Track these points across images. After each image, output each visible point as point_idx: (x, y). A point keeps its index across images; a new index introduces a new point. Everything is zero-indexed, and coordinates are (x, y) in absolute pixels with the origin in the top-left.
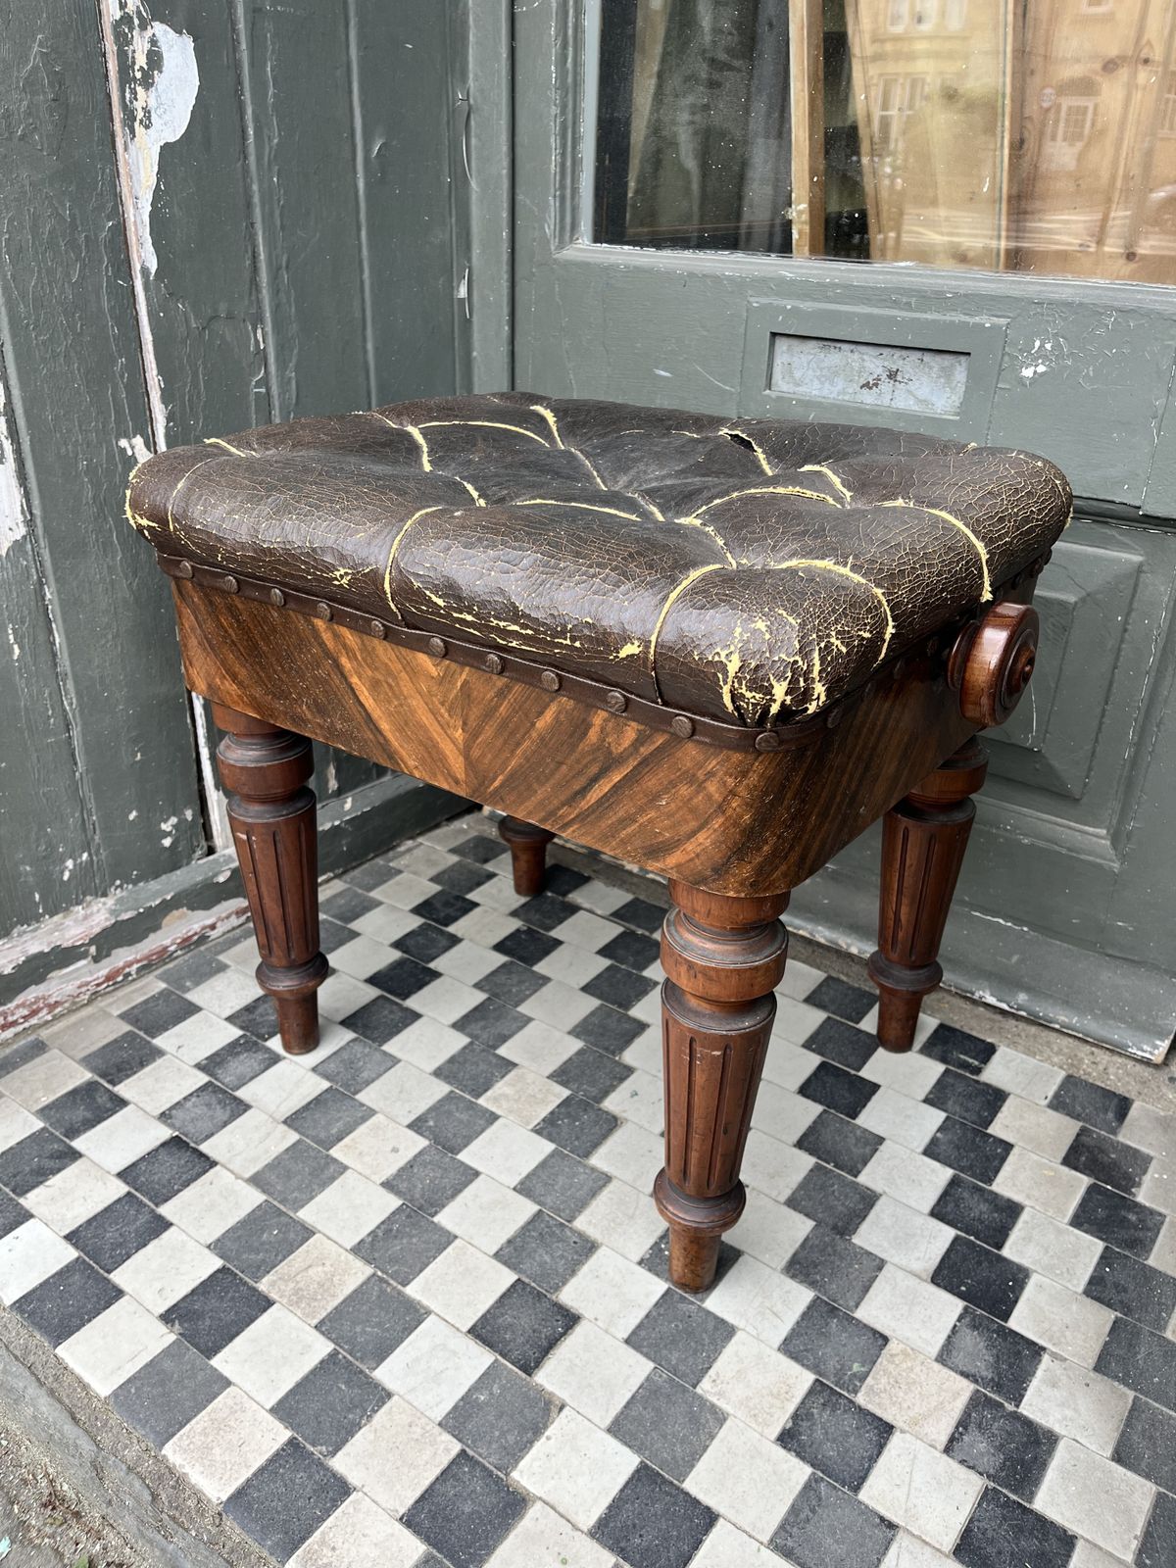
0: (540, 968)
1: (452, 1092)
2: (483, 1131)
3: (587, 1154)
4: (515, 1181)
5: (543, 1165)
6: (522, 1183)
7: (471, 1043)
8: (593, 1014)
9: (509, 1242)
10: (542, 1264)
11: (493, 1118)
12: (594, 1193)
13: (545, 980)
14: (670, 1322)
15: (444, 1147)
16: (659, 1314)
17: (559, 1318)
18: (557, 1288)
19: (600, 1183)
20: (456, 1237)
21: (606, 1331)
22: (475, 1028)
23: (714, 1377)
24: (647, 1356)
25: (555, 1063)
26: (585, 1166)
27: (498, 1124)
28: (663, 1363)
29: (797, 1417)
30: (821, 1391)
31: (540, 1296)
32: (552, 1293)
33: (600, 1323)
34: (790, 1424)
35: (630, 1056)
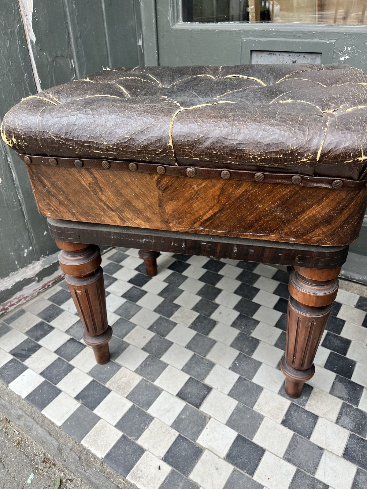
0: (185, 273)
1: (161, 317)
2: (172, 329)
3: (207, 334)
4: (185, 345)
5: (194, 338)
6: (187, 345)
7: (165, 300)
8: (203, 288)
9: (186, 365)
10: (197, 372)
11: (175, 324)
12: (211, 347)
13: (186, 278)
14: (242, 388)
15: (160, 335)
16: (238, 385)
17: (205, 389)
18: (203, 379)
19: (213, 343)
20: (168, 365)
21: (221, 392)
22: (166, 295)
23: (258, 404)
24: (235, 399)
25: (193, 305)
26: (207, 338)
27: (177, 326)
28: (241, 401)
29: (286, 415)
30: (293, 406)
31: (198, 382)
32: (202, 381)
33: (219, 389)
34: (285, 418)
35: (217, 301)
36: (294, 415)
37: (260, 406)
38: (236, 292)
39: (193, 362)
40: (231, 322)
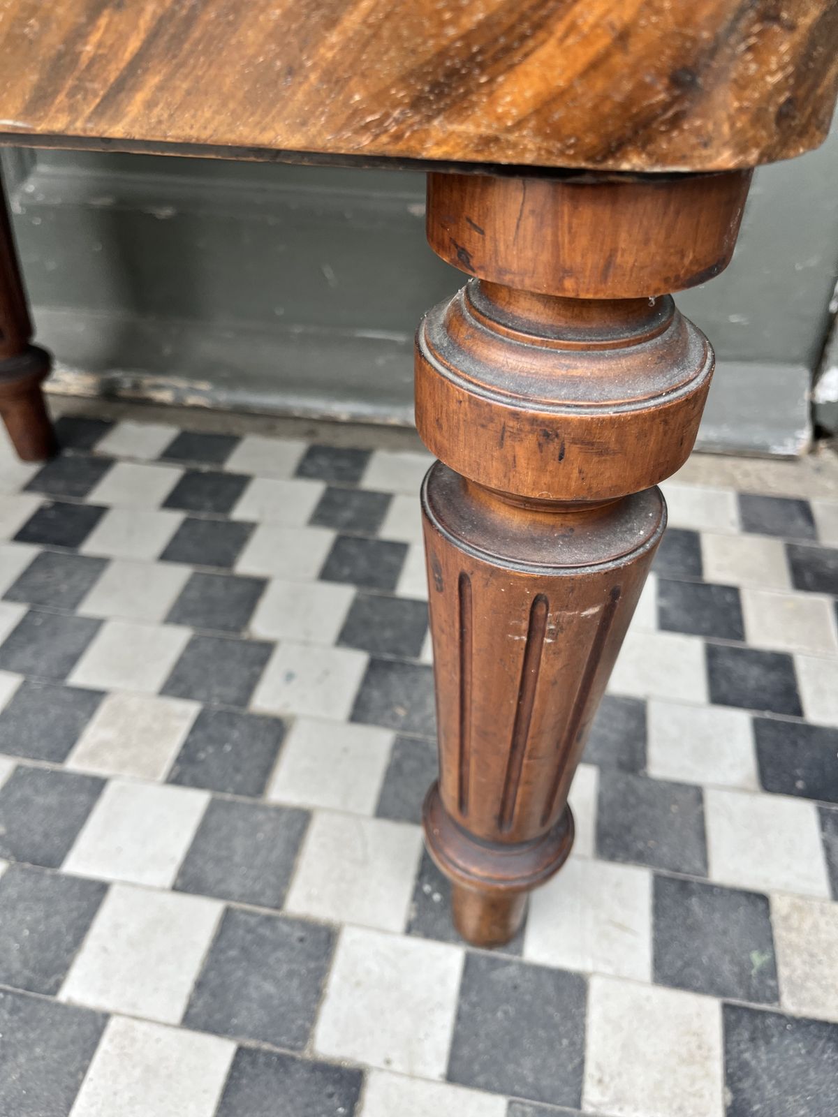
0: (91, 547)
1: (18, 768)
2: (88, 811)
3: (260, 789)
4: (168, 875)
5: (203, 831)
6: (182, 873)
7: (25, 683)
8: (188, 587)
9: (200, 985)
10: (265, 1002)
11: (97, 786)
12: (295, 846)
13: (101, 563)
14: (494, 1011)
15: (34, 863)
16: (474, 1005)
17: (330, 1089)
18: (306, 1035)
19: (298, 826)
20: (107, 1016)
21: (412, 1077)
22: (25, 657)
23: (597, 1075)
24: (488, 1088)
25: (160, 672)
26: (265, 809)
27: (109, 792)
28: (517, 1088)
29: (731, 1079)
30: (739, 1021)
31: (284, 1062)
32: (301, 1049)
33: (396, 1066)
34: (729, 1096)
35: (261, 626)
36: (759, 1061)
37: (607, 1079)
38: (328, 574)
39: (233, 953)
40: (344, 705)
